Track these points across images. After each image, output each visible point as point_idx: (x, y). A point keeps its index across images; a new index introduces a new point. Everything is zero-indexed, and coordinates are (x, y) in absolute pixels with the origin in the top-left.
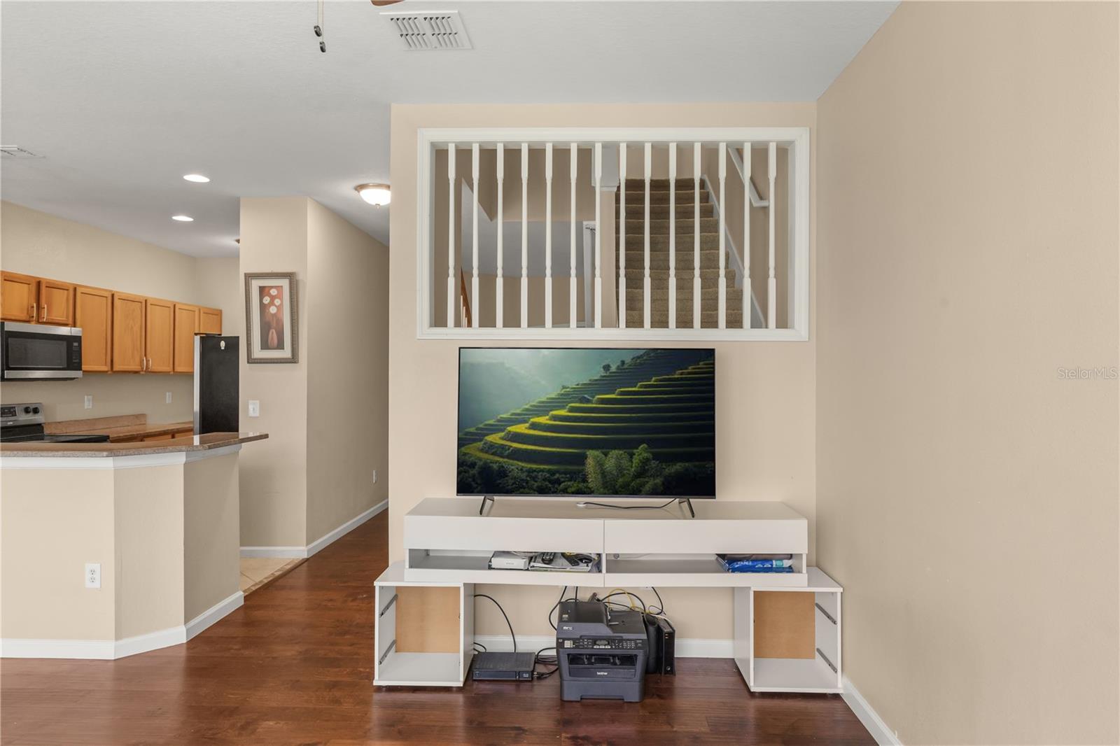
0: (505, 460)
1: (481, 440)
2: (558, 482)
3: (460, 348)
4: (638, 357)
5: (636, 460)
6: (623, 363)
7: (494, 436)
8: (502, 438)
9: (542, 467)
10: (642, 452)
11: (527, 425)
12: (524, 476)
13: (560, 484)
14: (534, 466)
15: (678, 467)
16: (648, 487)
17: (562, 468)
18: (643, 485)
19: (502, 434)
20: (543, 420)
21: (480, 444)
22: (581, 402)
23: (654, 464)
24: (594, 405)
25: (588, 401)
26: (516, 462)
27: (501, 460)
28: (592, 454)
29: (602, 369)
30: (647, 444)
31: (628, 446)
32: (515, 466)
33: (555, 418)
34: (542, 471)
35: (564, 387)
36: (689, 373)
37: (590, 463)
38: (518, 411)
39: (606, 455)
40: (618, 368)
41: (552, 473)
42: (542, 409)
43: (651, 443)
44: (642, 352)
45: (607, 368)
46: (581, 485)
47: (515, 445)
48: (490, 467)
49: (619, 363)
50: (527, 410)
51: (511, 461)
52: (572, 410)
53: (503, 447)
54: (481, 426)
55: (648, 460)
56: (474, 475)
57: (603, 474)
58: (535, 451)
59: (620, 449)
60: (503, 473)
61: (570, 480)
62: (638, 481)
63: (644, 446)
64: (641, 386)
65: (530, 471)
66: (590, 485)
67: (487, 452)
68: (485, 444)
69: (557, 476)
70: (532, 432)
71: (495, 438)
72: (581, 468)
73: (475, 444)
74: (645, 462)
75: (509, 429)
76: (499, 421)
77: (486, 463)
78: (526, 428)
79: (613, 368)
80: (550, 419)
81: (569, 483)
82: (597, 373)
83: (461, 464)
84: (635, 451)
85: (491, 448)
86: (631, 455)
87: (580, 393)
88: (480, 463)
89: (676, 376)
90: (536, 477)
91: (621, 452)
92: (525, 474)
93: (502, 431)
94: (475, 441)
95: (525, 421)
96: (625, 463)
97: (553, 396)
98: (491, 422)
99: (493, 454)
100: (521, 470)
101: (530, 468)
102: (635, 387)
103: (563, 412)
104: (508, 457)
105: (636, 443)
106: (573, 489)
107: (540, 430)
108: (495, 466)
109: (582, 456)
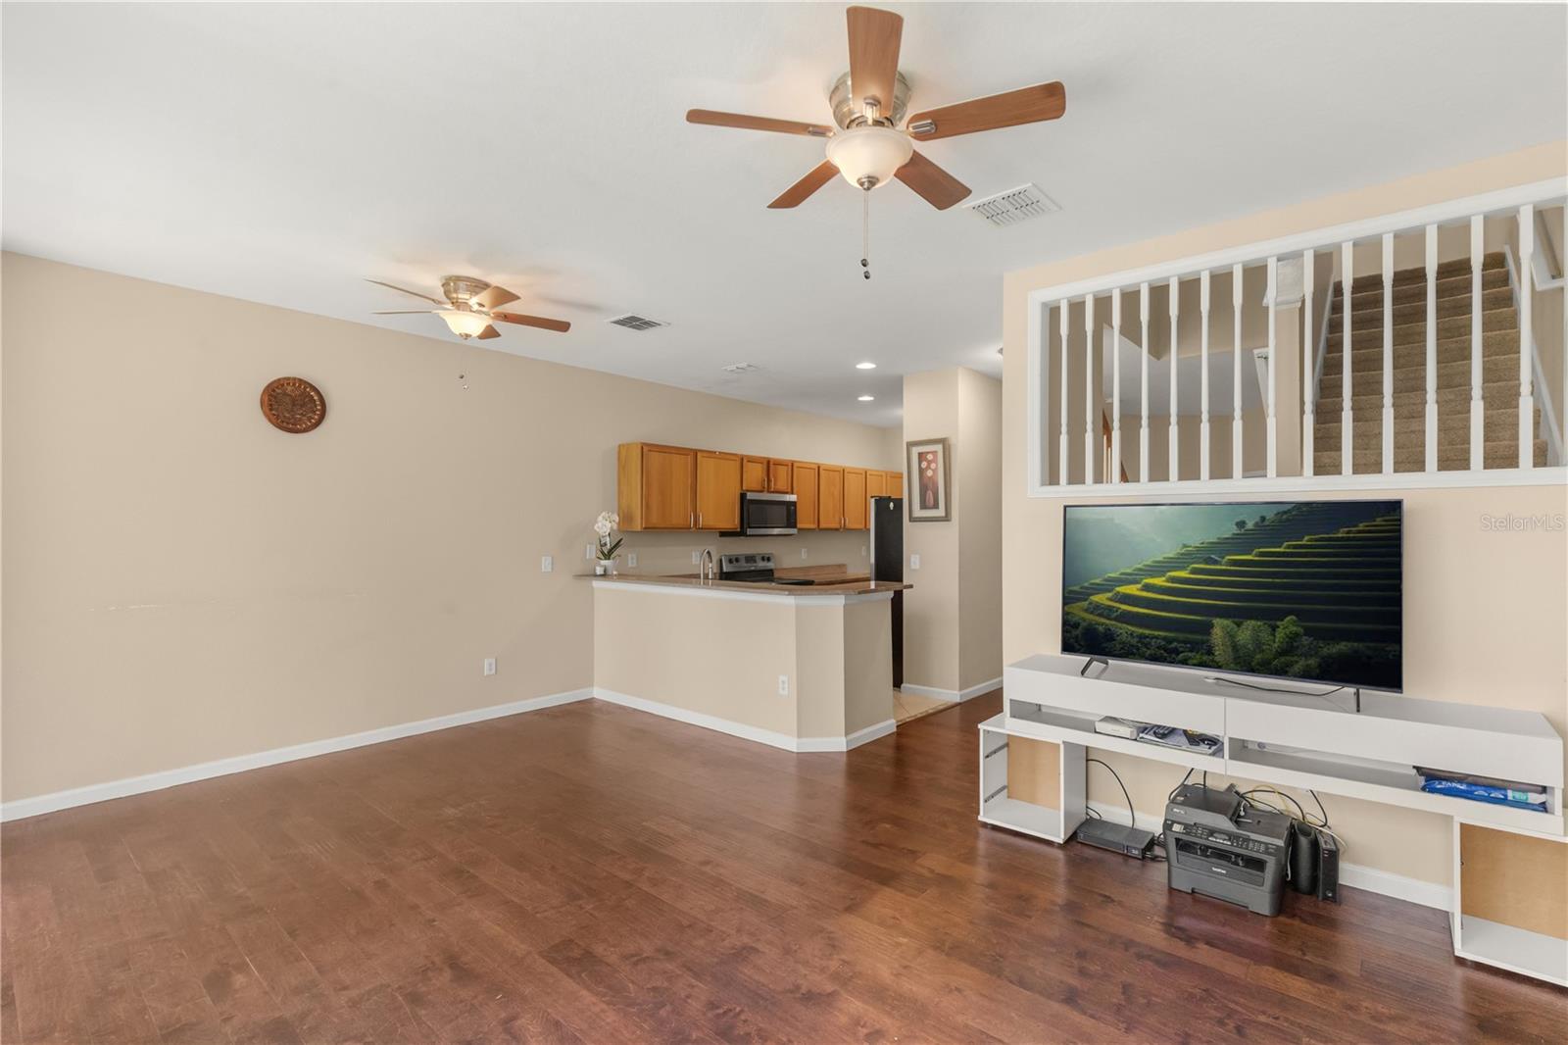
0: (1114, 622)
1: (1086, 600)
2: (1177, 652)
3: (1065, 507)
4: (1285, 512)
5: (1280, 634)
6: (1263, 519)
7: (1100, 596)
8: (1110, 599)
9: (1156, 633)
10: (1288, 626)
11: (1139, 586)
12: (1134, 641)
13: (1178, 654)
14: (1147, 632)
15: (1342, 647)
16: (1297, 668)
17: (1181, 636)
18: (1290, 665)
19: (1110, 595)
20: (1159, 581)
21: (1085, 604)
22: (1207, 563)
23: (1306, 640)
24: (1224, 567)
25: (1216, 562)
26: (1124, 625)
27: (1108, 622)
28: (1217, 621)
29: (1235, 527)
30: (1297, 616)
31: (1272, 617)
32: (1124, 630)
33: (1173, 580)
34: (1157, 637)
35: (1185, 546)
36: (1359, 532)
37: (1217, 633)
38: (1129, 571)
39: (1239, 625)
40: (1256, 524)
41: (1169, 641)
42: (1157, 569)
43: (1298, 613)
44: (1289, 507)
45: (1241, 524)
46: (1205, 658)
47: (1125, 607)
48: (1095, 629)
49: (1258, 519)
50: (1140, 570)
51: (1119, 625)
52: (1195, 571)
53: (1110, 608)
54: (1086, 584)
55: (1297, 635)
56: (1077, 637)
57: (1235, 647)
58: (1148, 615)
59: (1257, 619)
60: (1109, 636)
61: (1191, 651)
62: (1283, 659)
63: (1292, 618)
64: (1288, 547)
65: (1141, 637)
66: (1217, 659)
67: (1092, 613)
68: (1090, 603)
69: (1174, 645)
70: (1144, 594)
71: (1101, 599)
72: (1205, 638)
73: (1079, 604)
74: (1293, 638)
75: (1118, 589)
76: (1106, 580)
77: (1090, 624)
78: (1138, 589)
79: (1250, 525)
80: (1167, 581)
81: (1190, 654)
82: (1229, 530)
84: (1279, 623)
85: (1096, 609)
86: (1274, 628)
87: (1207, 553)
88: (1084, 624)
89: (1340, 535)
90: (1150, 643)
91: (1259, 623)
92: (1136, 640)
93: (1110, 591)
94: (1079, 600)
95: (1136, 582)
96: (1265, 636)
97: (1171, 555)
98: (1097, 581)
99: (1100, 615)
100: (1131, 634)
101: (1142, 634)
102: (1280, 547)
103: (1183, 574)
104: (1115, 619)
105: (1281, 615)
106: (1195, 661)
107: (1154, 592)
108: (1101, 629)
109: (1212, 626)
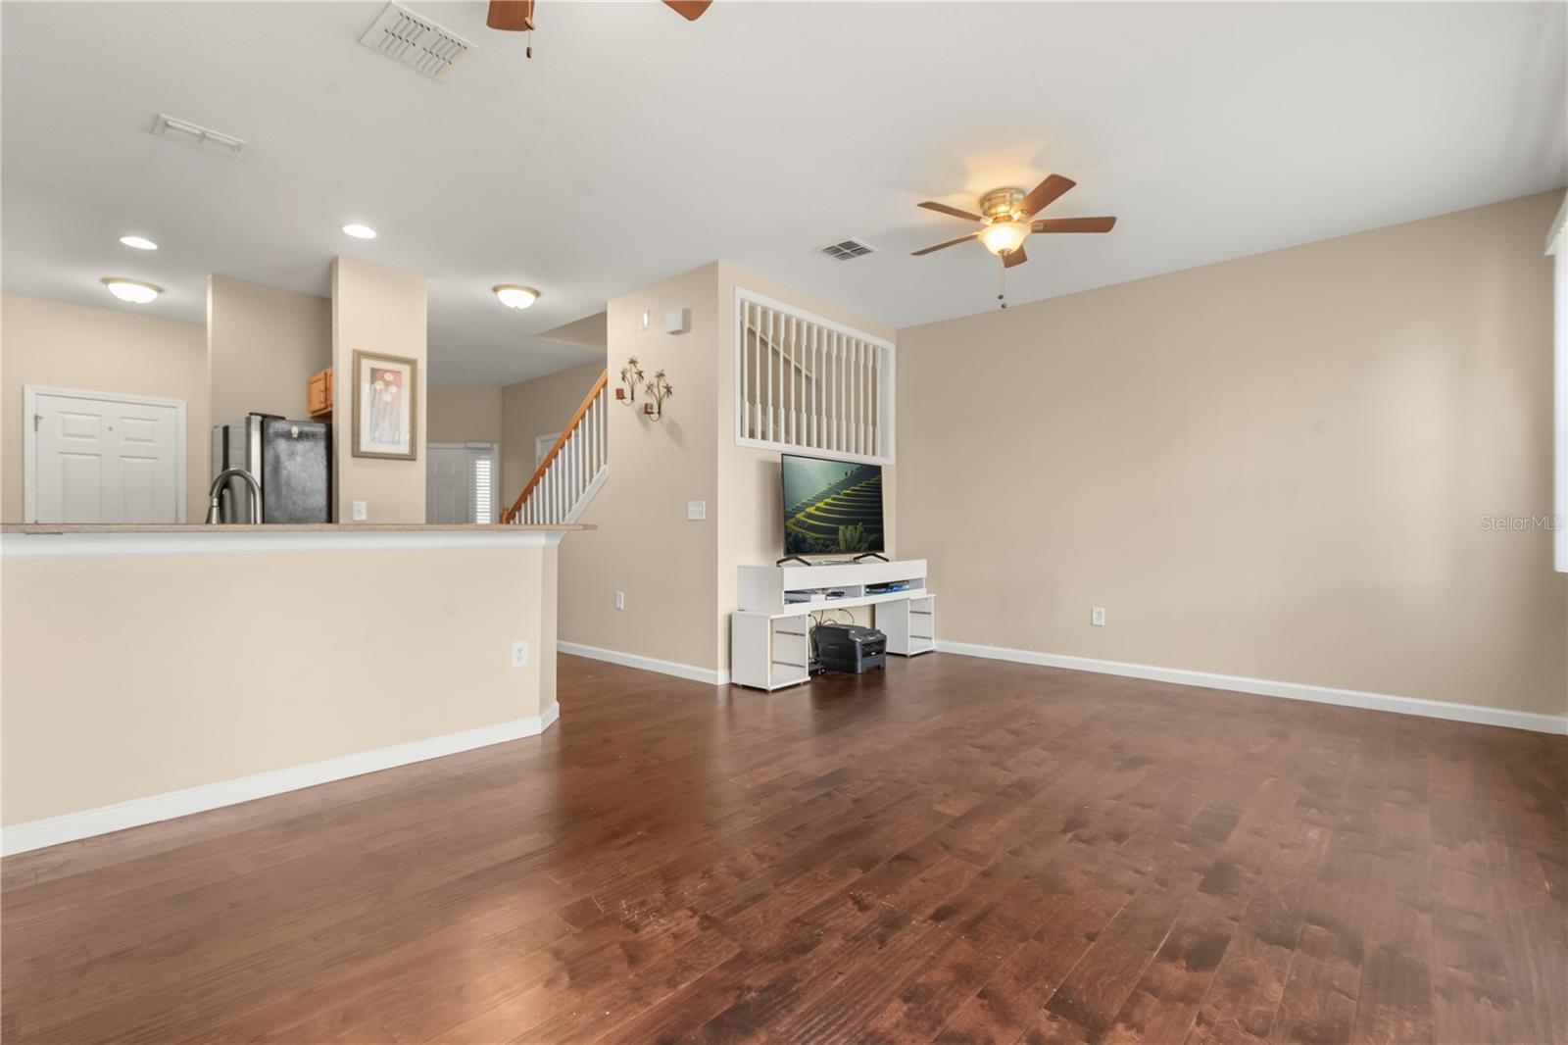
0: (805, 531)
1: (794, 517)
2: (827, 546)
3: (783, 455)
4: (857, 469)
5: (858, 532)
6: (851, 471)
7: (799, 514)
8: (803, 517)
9: (821, 536)
10: (860, 527)
11: (814, 508)
12: (813, 542)
14: (818, 536)
15: (874, 536)
17: (829, 536)
18: (862, 547)
19: (803, 514)
20: (822, 505)
21: (793, 520)
22: (836, 495)
23: (865, 534)
24: (842, 497)
25: (839, 494)
26: (810, 532)
27: (803, 531)
28: (841, 527)
29: (845, 475)
30: (862, 523)
31: (854, 523)
32: (810, 535)
33: (826, 504)
34: (821, 539)
35: (829, 485)
36: (873, 480)
37: (840, 533)
38: (810, 499)
39: (846, 528)
41: (825, 540)
42: (820, 498)
43: (865, 522)
44: (858, 466)
45: (846, 473)
46: (837, 548)
47: (810, 521)
48: (797, 536)
50: (814, 498)
51: (808, 532)
52: (834, 499)
53: (804, 522)
54: (790, 507)
56: (790, 542)
57: (845, 540)
58: (818, 525)
59: (851, 524)
60: (804, 540)
61: (832, 545)
62: (859, 545)
63: (860, 524)
64: (858, 486)
65: (816, 539)
66: (840, 547)
67: (796, 526)
68: (796, 519)
69: (827, 542)
70: (817, 513)
71: (800, 516)
72: (837, 536)
73: (790, 521)
74: (861, 533)
75: (807, 510)
76: (800, 505)
77: (795, 534)
78: (814, 510)
79: (849, 474)
80: (824, 505)
81: (831, 547)
82: (842, 477)
83: (788, 535)
84: (857, 525)
85: (799, 523)
86: (856, 529)
87: (835, 489)
88: (792, 534)
90: (818, 542)
91: (852, 526)
93: (803, 511)
94: (791, 518)
95: (813, 505)
96: (854, 533)
97: (825, 490)
98: (797, 505)
99: (800, 527)
100: (812, 538)
101: (816, 537)
103: (829, 500)
104: (806, 529)
105: (858, 521)
106: (834, 551)
107: (820, 511)
108: (800, 535)
109: (837, 530)
